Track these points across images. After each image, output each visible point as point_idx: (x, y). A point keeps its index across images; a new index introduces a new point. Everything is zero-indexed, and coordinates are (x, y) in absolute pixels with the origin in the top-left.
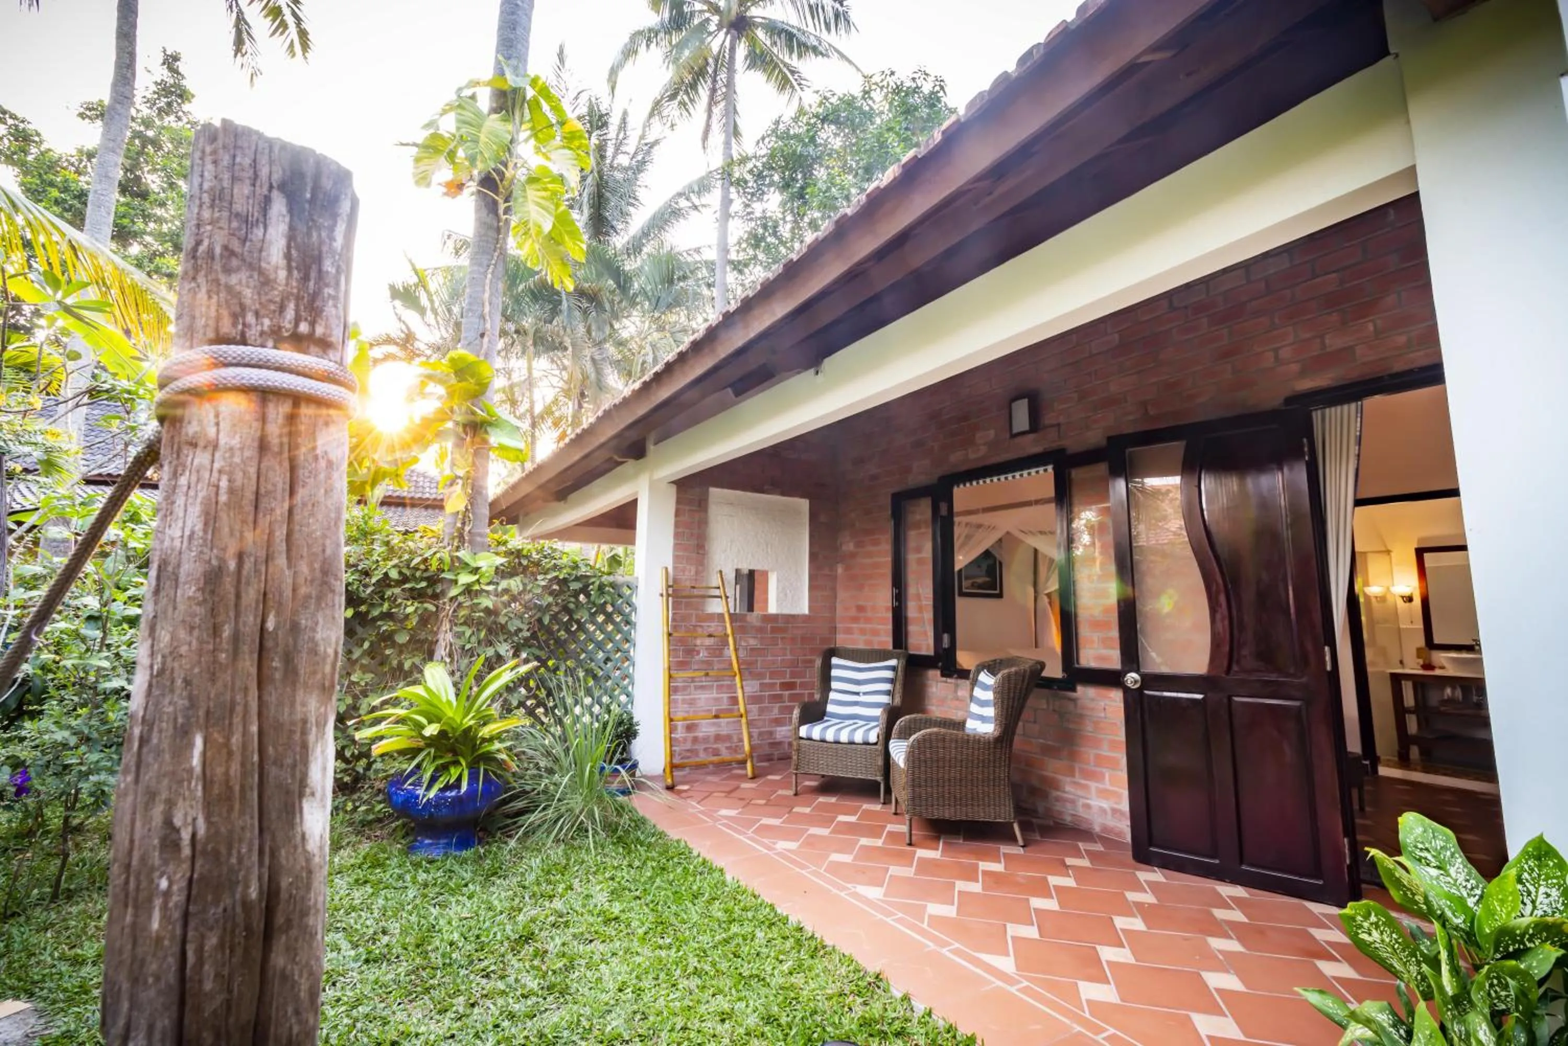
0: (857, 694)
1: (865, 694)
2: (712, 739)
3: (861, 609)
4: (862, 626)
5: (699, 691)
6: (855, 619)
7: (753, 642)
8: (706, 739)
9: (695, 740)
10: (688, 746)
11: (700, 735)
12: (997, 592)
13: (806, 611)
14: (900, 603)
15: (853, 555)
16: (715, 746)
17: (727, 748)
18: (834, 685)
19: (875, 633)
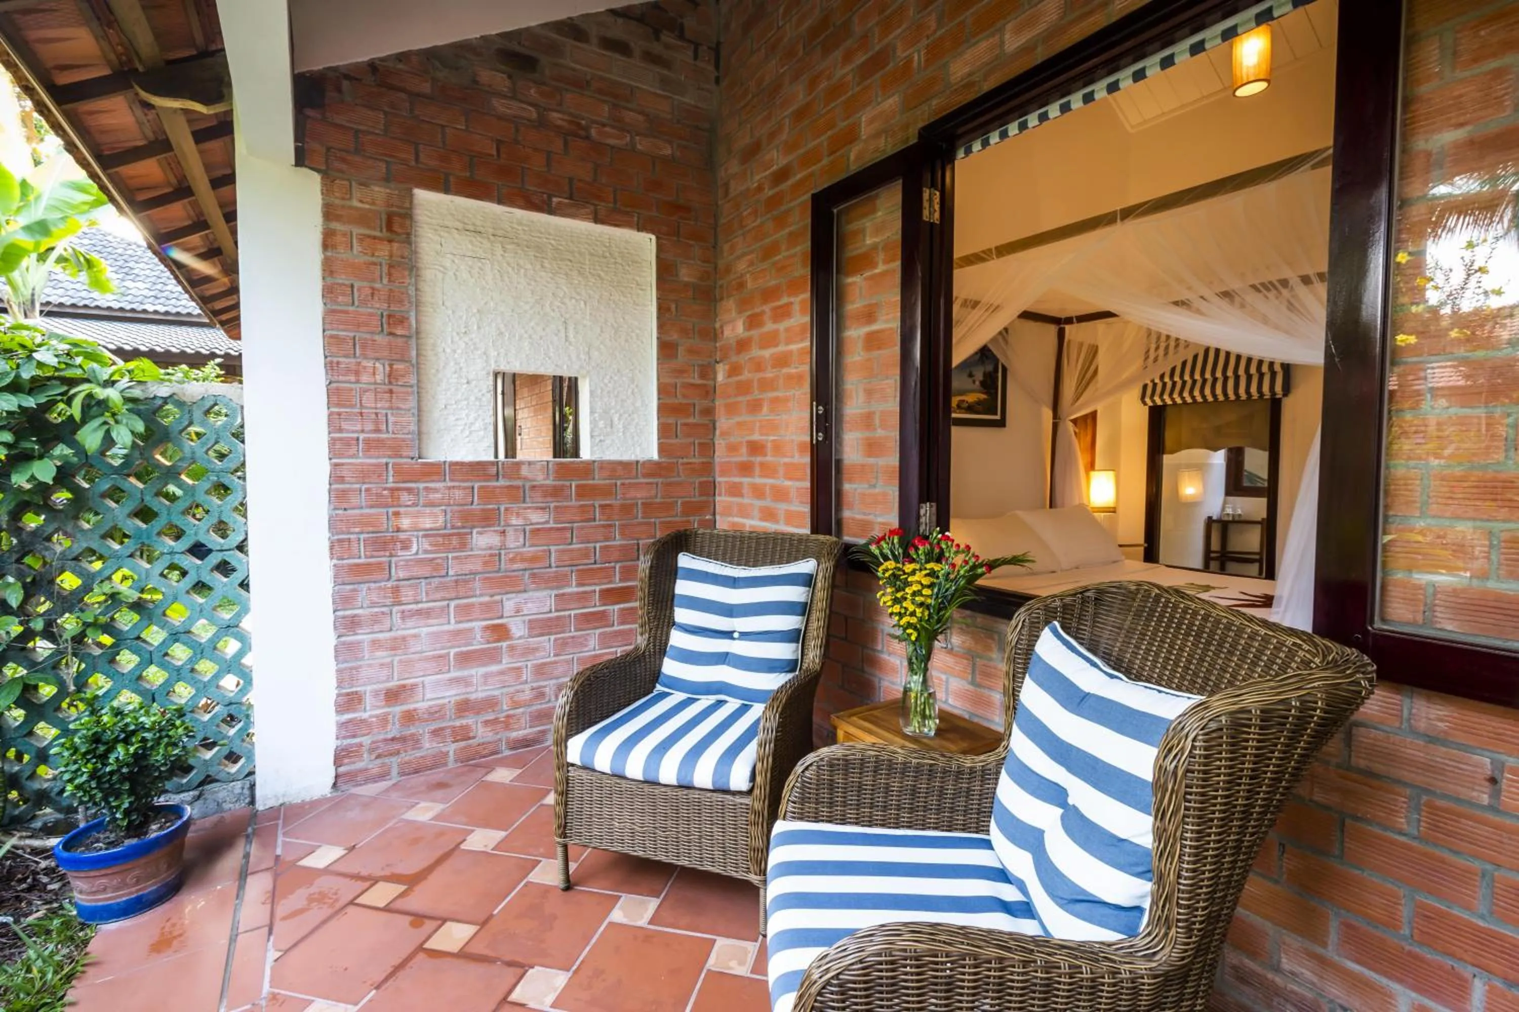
0: (728, 635)
1: (745, 635)
2: (450, 712)
3: (756, 448)
4: (758, 480)
5: (410, 623)
6: (746, 469)
7: (537, 517)
8: (435, 713)
9: (409, 717)
10: (393, 731)
11: (422, 706)
12: (998, 417)
13: (653, 453)
14: (827, 437)
15: (742, 345)
16: (458, 723)
17: (486, 723)
18: (682, 615)
19: (781, 495)
